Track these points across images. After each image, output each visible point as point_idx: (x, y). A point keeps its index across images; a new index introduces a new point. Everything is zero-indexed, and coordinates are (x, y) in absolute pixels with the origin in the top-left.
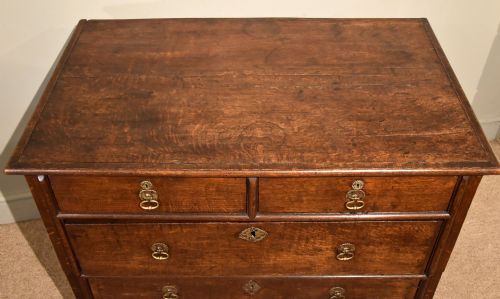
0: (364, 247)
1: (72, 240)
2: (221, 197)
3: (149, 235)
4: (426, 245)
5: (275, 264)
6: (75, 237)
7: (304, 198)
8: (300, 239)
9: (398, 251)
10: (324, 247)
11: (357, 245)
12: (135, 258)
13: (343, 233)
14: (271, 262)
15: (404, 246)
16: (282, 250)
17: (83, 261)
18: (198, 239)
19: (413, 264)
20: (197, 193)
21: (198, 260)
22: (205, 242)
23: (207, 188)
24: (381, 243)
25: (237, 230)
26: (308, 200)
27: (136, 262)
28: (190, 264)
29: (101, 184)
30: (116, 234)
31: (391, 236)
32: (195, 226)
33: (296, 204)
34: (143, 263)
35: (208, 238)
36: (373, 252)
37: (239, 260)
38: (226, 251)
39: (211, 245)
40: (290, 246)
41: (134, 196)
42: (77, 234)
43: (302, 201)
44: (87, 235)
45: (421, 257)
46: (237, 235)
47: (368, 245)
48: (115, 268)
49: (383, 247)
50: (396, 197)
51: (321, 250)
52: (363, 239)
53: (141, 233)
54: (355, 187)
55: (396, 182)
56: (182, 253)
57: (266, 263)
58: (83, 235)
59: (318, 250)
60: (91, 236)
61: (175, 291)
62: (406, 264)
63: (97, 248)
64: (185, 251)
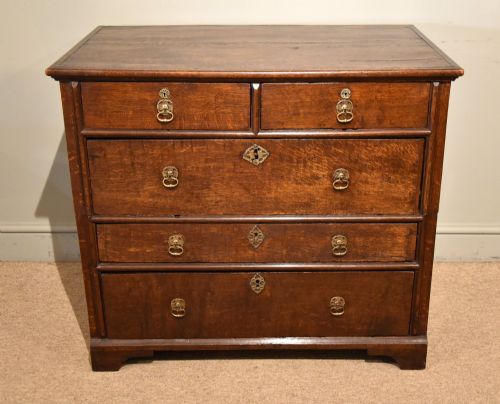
0: (357, 174)
1: (90, 162)
2: (229, 110)
3: (162, 155)
4: (414, 172)
5: (276, 198)
6: (94, 157)
7: (301, 111)
8: (298, 162)
9: (389, 179)
10: (321, 174)
11: (351, 171)
12: (146, 188)
13: (337, 154)
14: (273, 195)
15: (394, 172)
16: (282, 177)
17: (96, 191)
18: (207, 161)
19: (406, 199)
20: (207, 105)
21: (205, 191)
22: (212, 165)
23: (216, 98)
24: (373, 169)
25: (242, 149)
26: (304, 113)
27: (146, 195)
28: (197, 197)
30: (132, 153)
31: (380, 158)
32: (204, 144)
33: (294, 119)
34: (152, 196)
35: (215, 161)
36: (366, 182)
37: (242, 191)
38: (231, 178)
39: (217, 169)
40: (290, 172)
42: (97, 154)
43: (299, 114)
44: (105, 155)
45: (412, 189)
46: (241, 155)
47: (360, 171)
48: (125, 203)
49: (375, 174)
50: (380, 109)
51: (318, 178)
52: (356, 162)
53: (155, 152)
55: (379, 92)
56: (190, 180)
57: (268, 195)
58: (101, 155)
59: (316, 178)
60: (109, 156)
61: (181, 242)
62: (399, 199)
63: (112, 173)
64: (193, 178)
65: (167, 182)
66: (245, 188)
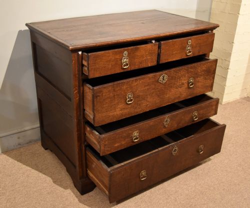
0: (196, 79)
3: (127, 88)
5: (169, 97)
6: (97, 97)
9: (206, 79)
10: (185, 82)
11: (194, 78)
12: (119, 106)
15: (207, 75)
16: (172, 87)
18: (145, 86)
20: (142, 56)
22: (146, 88)
23: (145, 52)
24: (201, 75)
29: (109, 56)
32: (144, 78)
36: (199, 82)
38: (153, 92)
39: (148, 89)
40: (174, 84)
41: (120, 61)
44: (102, 94)
46: (158, 80)
47: (197, 77)
49: (202, 77)
50: (199, 47)
52: (196, 74)
53: (124, 87)
54: (189, 43)
56: (137, 97)
57: (166, 97)
58: (100, 95)
59: (183, 84)
60: (104, 95)
61: (138, 134)
62: (208, 86)
63: (105, 103)
64: (139, 96)
65: (129, 101)
66: (158, 96)
